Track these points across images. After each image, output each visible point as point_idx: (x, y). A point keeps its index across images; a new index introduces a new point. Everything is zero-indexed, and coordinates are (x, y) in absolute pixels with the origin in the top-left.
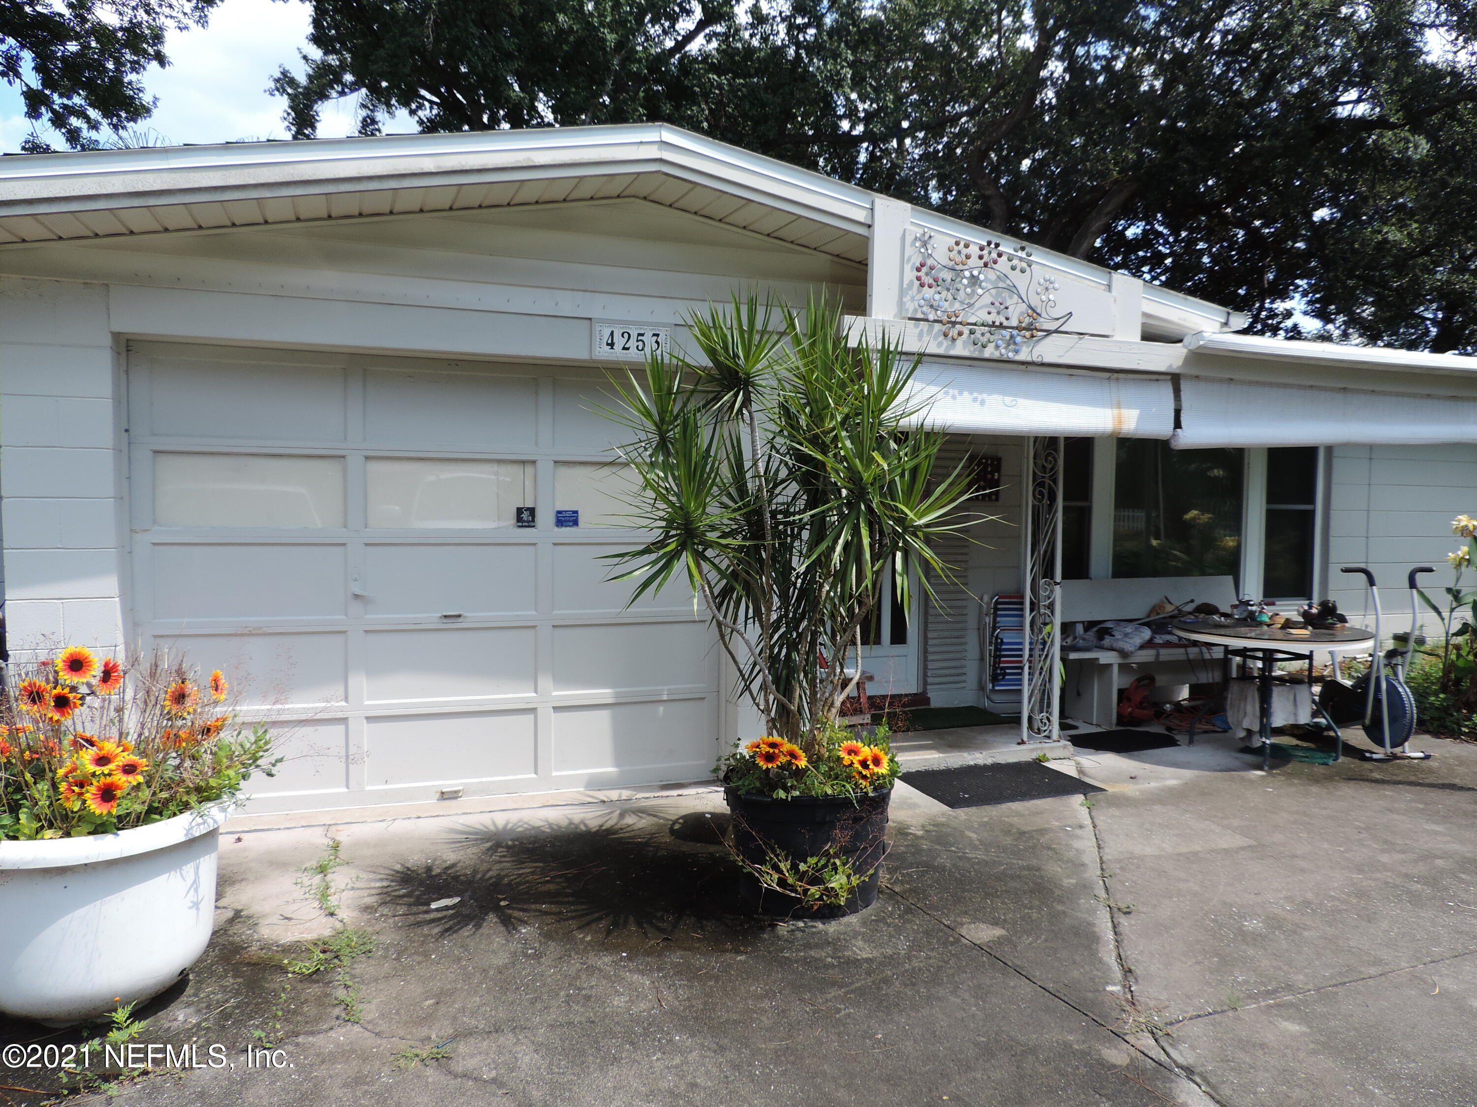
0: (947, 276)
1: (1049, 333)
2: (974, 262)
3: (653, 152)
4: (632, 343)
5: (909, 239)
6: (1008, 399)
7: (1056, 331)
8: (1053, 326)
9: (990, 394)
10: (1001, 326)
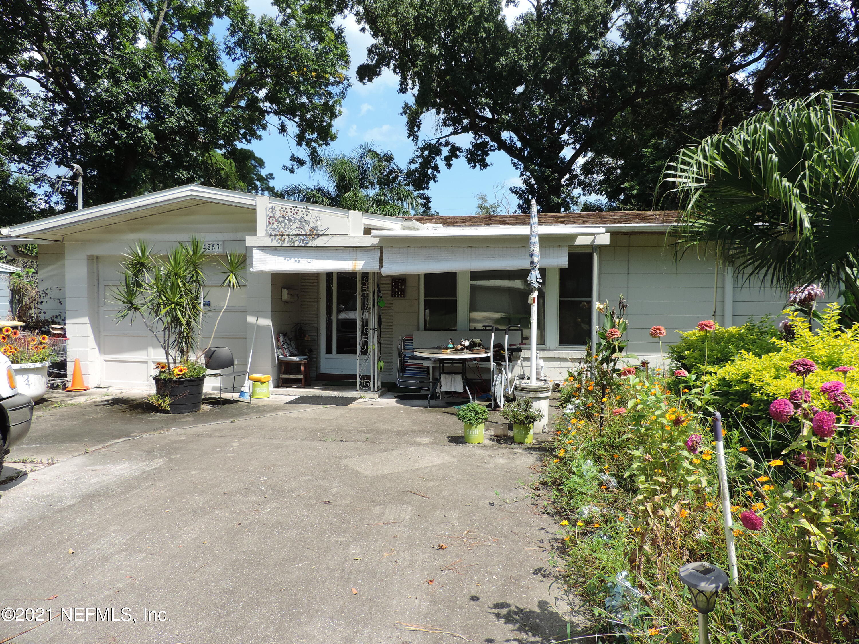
0: (281, 219)
1: (320, 235)
2: (290, 214)
3: (189, 193)
4: (211, 248)
5: (268, 209)
6: (309, 260)
7: (323, 235)
8: (321, 233)
9: (302, 258)
10: (300, 235)
